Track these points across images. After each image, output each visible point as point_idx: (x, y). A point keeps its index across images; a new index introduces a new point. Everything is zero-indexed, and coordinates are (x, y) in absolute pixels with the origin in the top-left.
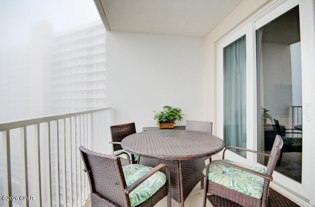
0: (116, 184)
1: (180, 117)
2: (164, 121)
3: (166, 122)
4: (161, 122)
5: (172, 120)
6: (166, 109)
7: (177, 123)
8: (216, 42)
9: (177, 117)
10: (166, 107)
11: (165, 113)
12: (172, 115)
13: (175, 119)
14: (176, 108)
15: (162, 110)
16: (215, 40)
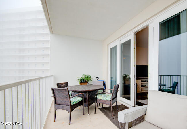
0: (66, 98)
1: (91, 80)
2: (82, 82)
3: (84, 82)
4: (81, 83)
5: (87, 81)
6: (84, 76)
7: (89, 83)
8: (108, 45)
9: (89, 80)
10: (84, 75)
11: (83, 78)
12: (87, 79)
13: (88, 81)
14: (89, 75)
15: (82, 77)
16: (107, 44)
